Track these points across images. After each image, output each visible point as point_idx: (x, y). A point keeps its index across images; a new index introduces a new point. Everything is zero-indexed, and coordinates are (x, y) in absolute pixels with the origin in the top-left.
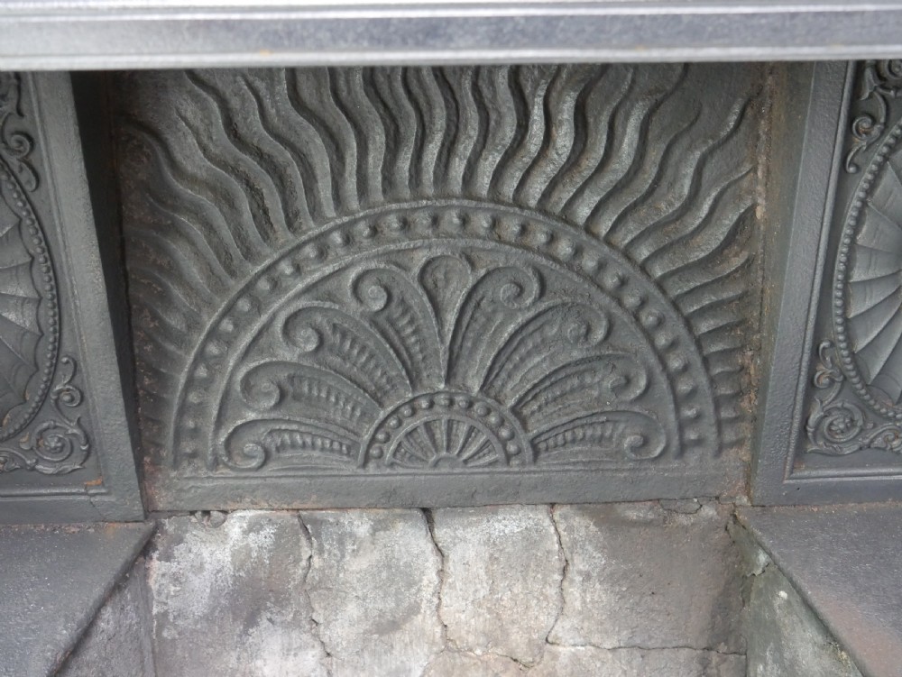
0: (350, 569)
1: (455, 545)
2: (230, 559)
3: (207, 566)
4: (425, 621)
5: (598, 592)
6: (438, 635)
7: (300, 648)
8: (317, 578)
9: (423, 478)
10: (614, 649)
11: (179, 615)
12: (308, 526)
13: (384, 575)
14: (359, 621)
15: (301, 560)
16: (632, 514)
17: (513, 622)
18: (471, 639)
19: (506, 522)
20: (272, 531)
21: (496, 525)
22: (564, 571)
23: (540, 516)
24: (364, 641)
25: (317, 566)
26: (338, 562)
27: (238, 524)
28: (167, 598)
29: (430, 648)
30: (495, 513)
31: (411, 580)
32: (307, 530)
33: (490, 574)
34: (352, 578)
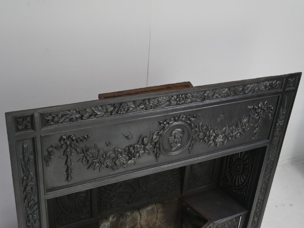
1: (142, 213)
2: (110, 224)
3: (106, 226)
4: (138, 225)
5: (162, 215)
6: (140, 227)
8: (123, 223)
9: (138, 204)
10: (164, 223)
13: (132, 220)
15: (120, 221)
16: (166, 202)
17: (150, 222)
18: (145, 226)
20: (116, 218)
21: (148, 208)
22: (157, 213)
23: (154, 205)
25: (123, 221)
26: (126, 220)
27: (111, 218)
30: (148, 206)
31: (136, 220)
32: (121, 216)
33: (147, 216)
34: (128, 222)
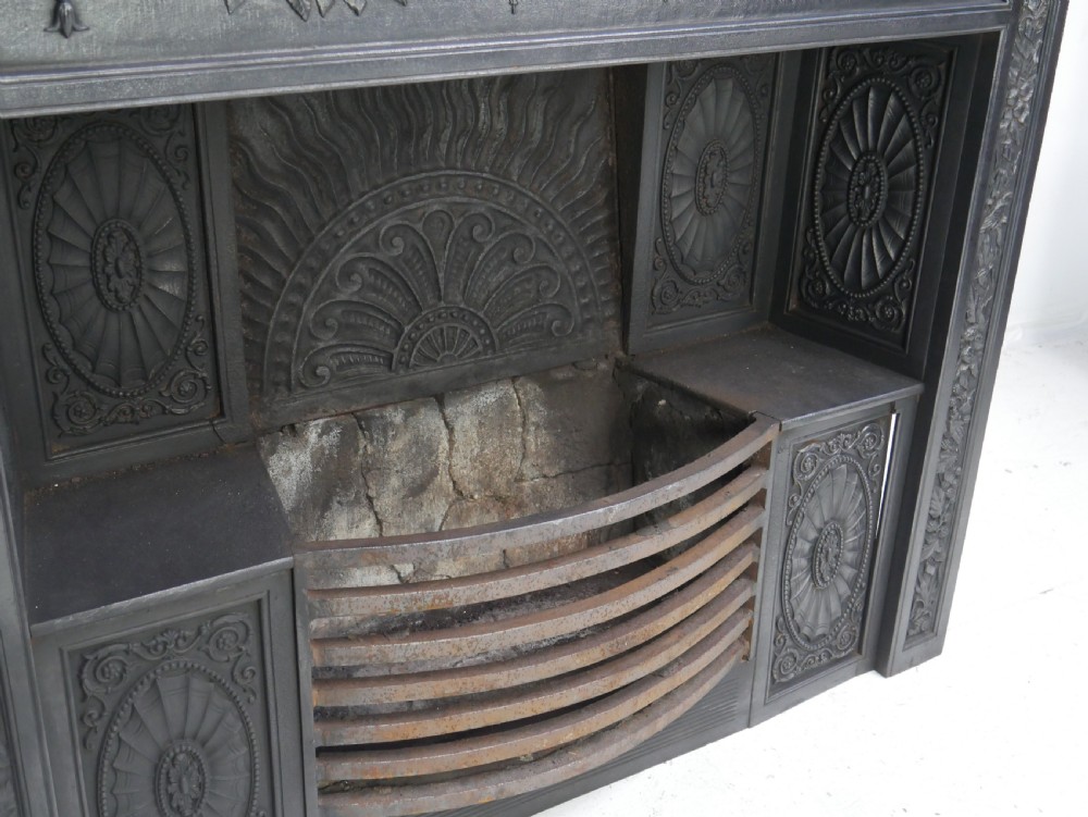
0: (392, 450)
1: (457, 418)
2: (310, 460)
3: (293, 468)
4: (443, 479)
5: (545, 437)
6: (451, 488)
7: (360, 520)
8: (370, 462)
9: (434, 372)
10: (556, 477)
12: (363, 423)
13: (414, 450)
14: (399, 489)
15: (359, 450)
16: (560, 375)
17: (496, 469)
18: (471, 487)
19: (487, 396)
20: (338, 431)
21: (481, 398)
22: (524, 425)
23: (508, 387)
24: (403, 504)
25: (369, 452)
26: (383, 446)
27: (314, 431)
29: (446, 500)
30: (480, 389)
31: (432, 452)
32: (361, 428)
33: (480, 436)
34: (393, 457)
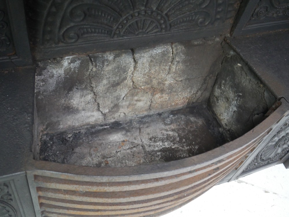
0: (105, 70)
1: (140, 58)
2: (63, 72)
3: (55, 75)
4: (129, 82)
5: (181, 66)
6: (131, 85)
7: (86, 95)
8: (94, 74)
9: (133, 39)
10: (181, 81)
11: (44, 92)
12: (92, 59)
13: (116, 70)
14: (107, 84)
15: (89, 69)
16: (196, 43)
17: (154, 78)
18: (141, 84)
19: (157, 50)
20: (79, 62)
21: (154, 51)
23: (168, 47)
24: (107, 90)
25: (94, 71)
26: (101, 68)
27: (67, 61)
28: (40, 87)
29: (128, 89)
30: (154, 47)
31: (125, 71)
32: (91, 60)
33: (150, 65)
34: (106, 73)
